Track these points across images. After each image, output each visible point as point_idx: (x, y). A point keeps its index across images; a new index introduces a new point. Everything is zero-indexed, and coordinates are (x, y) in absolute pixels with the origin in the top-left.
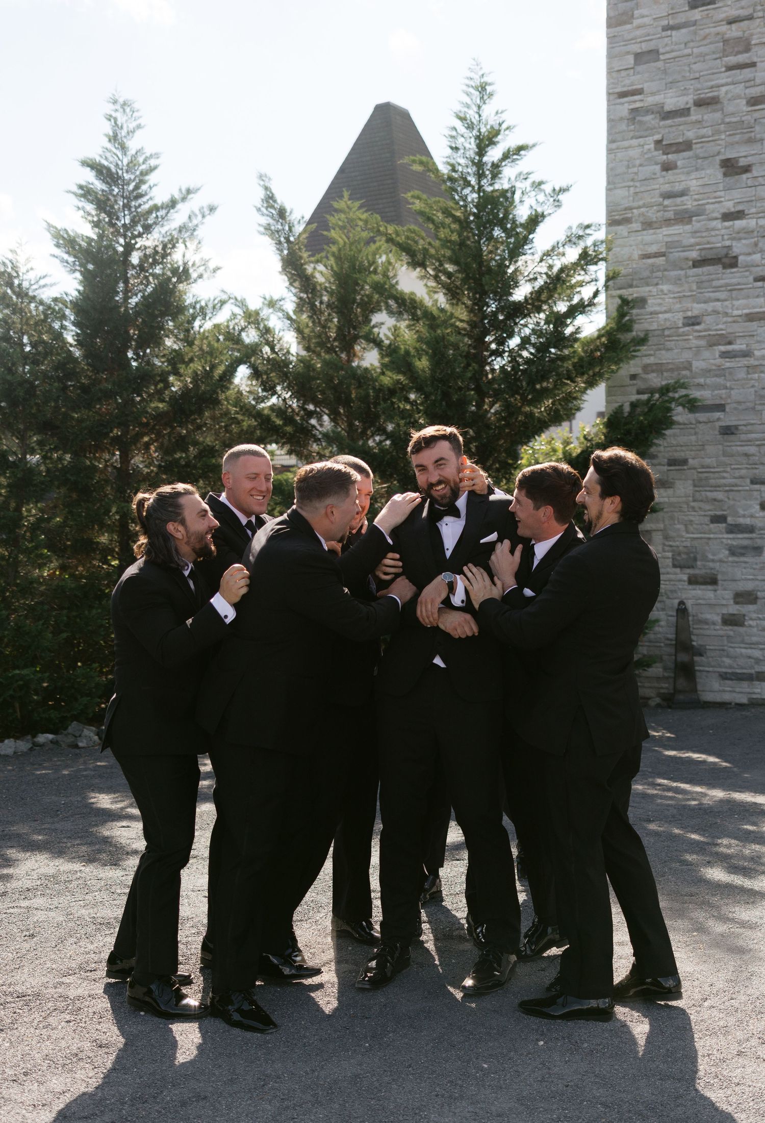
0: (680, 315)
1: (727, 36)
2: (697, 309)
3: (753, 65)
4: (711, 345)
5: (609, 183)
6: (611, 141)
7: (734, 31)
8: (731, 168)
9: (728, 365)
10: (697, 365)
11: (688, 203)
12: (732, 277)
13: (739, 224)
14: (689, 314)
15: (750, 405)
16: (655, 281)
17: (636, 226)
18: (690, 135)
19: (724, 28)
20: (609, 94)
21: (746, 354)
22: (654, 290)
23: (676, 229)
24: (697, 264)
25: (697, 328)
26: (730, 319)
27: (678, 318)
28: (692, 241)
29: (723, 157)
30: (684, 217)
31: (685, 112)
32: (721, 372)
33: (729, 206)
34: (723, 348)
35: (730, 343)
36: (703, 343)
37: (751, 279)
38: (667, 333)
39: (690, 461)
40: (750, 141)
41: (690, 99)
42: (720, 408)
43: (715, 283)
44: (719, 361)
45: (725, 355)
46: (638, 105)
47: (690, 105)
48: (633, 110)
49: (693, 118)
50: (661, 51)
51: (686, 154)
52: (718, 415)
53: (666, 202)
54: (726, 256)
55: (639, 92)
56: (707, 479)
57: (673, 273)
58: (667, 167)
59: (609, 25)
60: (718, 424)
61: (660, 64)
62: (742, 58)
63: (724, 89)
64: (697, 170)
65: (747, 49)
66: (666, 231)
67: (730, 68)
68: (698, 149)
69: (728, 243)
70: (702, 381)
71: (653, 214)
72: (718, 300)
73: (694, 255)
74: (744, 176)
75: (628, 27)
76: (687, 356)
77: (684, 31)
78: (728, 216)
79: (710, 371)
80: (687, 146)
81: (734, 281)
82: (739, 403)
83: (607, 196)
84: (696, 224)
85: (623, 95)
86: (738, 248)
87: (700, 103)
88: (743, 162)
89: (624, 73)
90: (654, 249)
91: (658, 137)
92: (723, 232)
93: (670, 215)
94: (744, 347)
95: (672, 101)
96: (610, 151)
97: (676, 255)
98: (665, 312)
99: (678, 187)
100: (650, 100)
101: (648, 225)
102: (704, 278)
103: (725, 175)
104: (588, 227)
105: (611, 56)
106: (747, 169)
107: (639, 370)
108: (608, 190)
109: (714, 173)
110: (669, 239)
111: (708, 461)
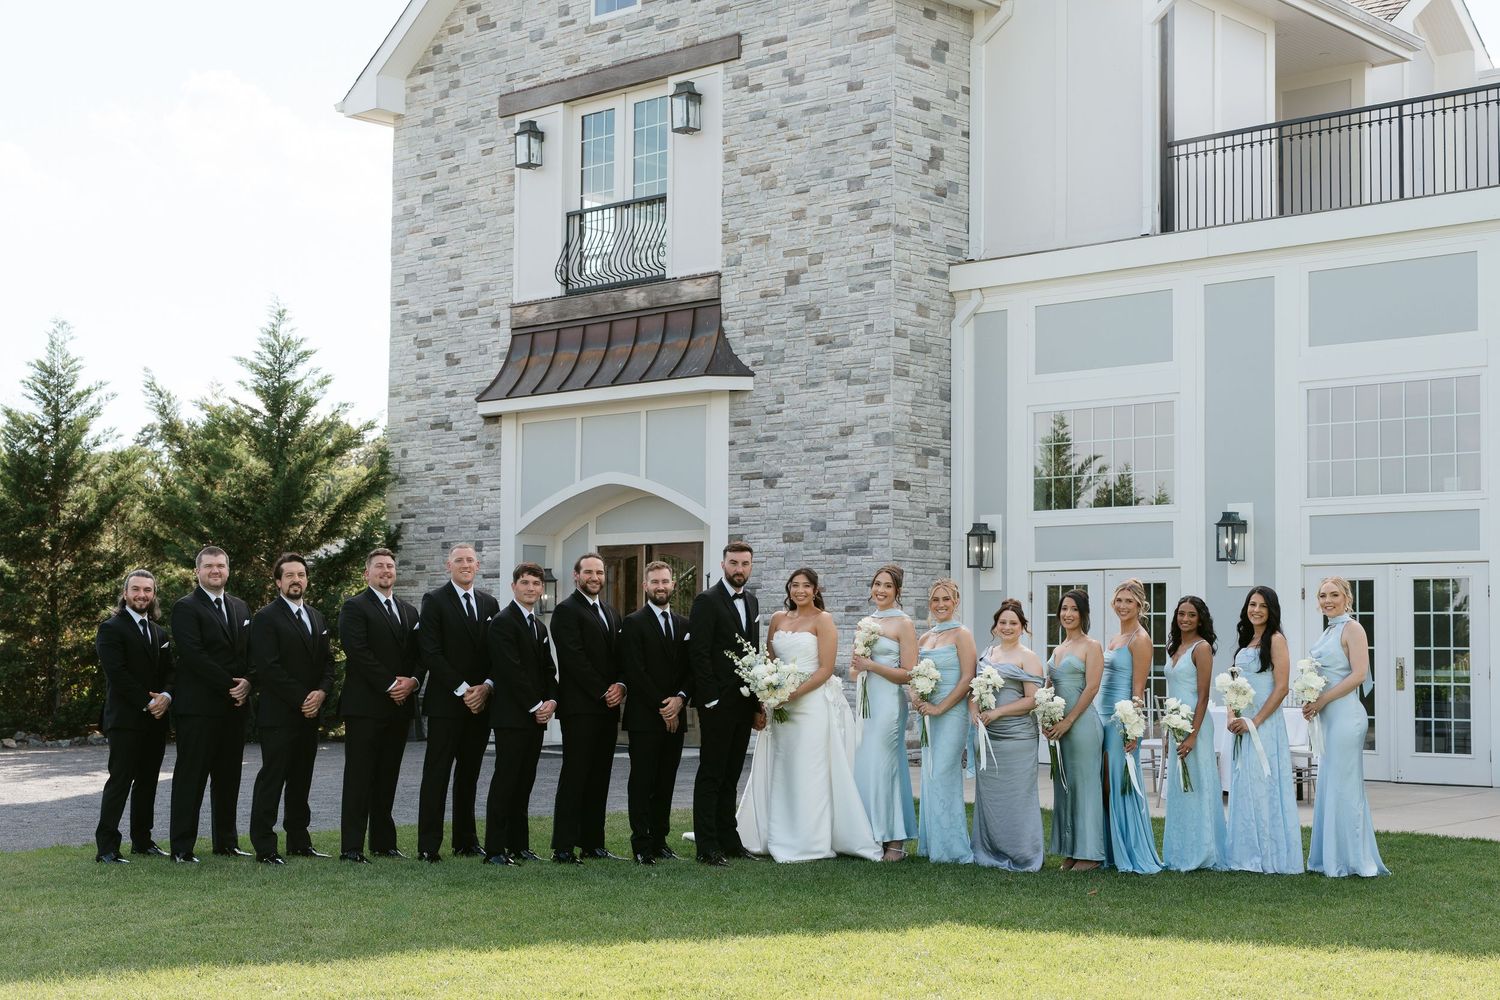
0: (424, 463)
1: (450, 267)
2: (432, 459)
3: (461, 289)
4: (439, 485)
5: (391, 366)
6: (392, 336)
7: (453, 264)
8: (452, 360)
9: (446, 499)
10: (432, 498)
11: (429, 383)
12: (450, 437)
13: (453, 400)
14: (428, 462)
15: (456, 527)
16: (411, 438)
17: (403, 398)
18: (431, 335)
19: (448, 262)
20: (392, 302)
21: (455, 492)
22: (411, 443)
23: (423, 401)
24: (434, 426)
25: (432, 472)
26: (447, 467)
27: (421, 465)
28: (430, 410)
29: (445, 352)
30: (427, 393)
31: (427, 319)
32: (443, 504)
33: (449, 387)
34: (444, 487)
35: (448, 484)
36: (434, 483)
37: (458, 439)
38: (417, 475)
39: (427, 567)
40: (460, 342)
41: (431, 310)
42: (441, 529)
43: (441, 441)
44: (443, 496)
45: (446, 492)
46: (406, 312)
47: (432, 314)
48: (404, 315)
49: (433, 323)
50: (418, 274)
51: (429, 349)
52: (440, 534)
53: (418, 382)
54: (447, 421)
55: (405, 303)
56: (435, 579)
57: (420, 433)
58: (420, 357)
59: (392, 254)
60: (441, 541)
61: (417, 283)
62: (456, 284)
63: (447, 304)
64: (434, 360)
65: (459, 278)
66: (418, 402)
67: (451, 290)
68: (435, 346)
69: (447, 413)
70: (433, 510)
71: (412, 391)
72: (442, 453)
73: (431, 420)
74: (456, 366)
75: (401, 255)
76: (427, 491)
77: (429, 261)
78: (450, 394)
79: (438, 503)
80: (427, 343)
81: (450, 440)
82: (451, 526)
83: (390, 375)
84: (432, 399)
85: (399, 304)
86: (453, 417)
87: (437, 313)
88: (456, 356)
89: (399, 288)
90: (411, 415)
91: (415, 335)
92: (446, 405)
93: (420, 391)
94: (454, 487)
95: (424, 311)
96: (392, 343)
97: (423, 420)
98: (417, 460)
99: (424, 372)
100: (412, 309)
101: (409, 398)
102: (436, 437)
103: (448, 365)
104: (346, 405)
105: (394, 276)
106: (457, 362)
107: (402, 502)
108: (390, 371)
109: (442, 362)
110: (419, 408)
111: (435, 567)
